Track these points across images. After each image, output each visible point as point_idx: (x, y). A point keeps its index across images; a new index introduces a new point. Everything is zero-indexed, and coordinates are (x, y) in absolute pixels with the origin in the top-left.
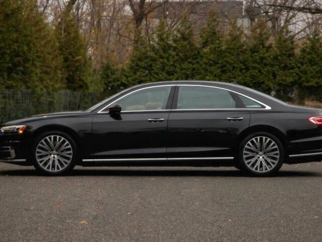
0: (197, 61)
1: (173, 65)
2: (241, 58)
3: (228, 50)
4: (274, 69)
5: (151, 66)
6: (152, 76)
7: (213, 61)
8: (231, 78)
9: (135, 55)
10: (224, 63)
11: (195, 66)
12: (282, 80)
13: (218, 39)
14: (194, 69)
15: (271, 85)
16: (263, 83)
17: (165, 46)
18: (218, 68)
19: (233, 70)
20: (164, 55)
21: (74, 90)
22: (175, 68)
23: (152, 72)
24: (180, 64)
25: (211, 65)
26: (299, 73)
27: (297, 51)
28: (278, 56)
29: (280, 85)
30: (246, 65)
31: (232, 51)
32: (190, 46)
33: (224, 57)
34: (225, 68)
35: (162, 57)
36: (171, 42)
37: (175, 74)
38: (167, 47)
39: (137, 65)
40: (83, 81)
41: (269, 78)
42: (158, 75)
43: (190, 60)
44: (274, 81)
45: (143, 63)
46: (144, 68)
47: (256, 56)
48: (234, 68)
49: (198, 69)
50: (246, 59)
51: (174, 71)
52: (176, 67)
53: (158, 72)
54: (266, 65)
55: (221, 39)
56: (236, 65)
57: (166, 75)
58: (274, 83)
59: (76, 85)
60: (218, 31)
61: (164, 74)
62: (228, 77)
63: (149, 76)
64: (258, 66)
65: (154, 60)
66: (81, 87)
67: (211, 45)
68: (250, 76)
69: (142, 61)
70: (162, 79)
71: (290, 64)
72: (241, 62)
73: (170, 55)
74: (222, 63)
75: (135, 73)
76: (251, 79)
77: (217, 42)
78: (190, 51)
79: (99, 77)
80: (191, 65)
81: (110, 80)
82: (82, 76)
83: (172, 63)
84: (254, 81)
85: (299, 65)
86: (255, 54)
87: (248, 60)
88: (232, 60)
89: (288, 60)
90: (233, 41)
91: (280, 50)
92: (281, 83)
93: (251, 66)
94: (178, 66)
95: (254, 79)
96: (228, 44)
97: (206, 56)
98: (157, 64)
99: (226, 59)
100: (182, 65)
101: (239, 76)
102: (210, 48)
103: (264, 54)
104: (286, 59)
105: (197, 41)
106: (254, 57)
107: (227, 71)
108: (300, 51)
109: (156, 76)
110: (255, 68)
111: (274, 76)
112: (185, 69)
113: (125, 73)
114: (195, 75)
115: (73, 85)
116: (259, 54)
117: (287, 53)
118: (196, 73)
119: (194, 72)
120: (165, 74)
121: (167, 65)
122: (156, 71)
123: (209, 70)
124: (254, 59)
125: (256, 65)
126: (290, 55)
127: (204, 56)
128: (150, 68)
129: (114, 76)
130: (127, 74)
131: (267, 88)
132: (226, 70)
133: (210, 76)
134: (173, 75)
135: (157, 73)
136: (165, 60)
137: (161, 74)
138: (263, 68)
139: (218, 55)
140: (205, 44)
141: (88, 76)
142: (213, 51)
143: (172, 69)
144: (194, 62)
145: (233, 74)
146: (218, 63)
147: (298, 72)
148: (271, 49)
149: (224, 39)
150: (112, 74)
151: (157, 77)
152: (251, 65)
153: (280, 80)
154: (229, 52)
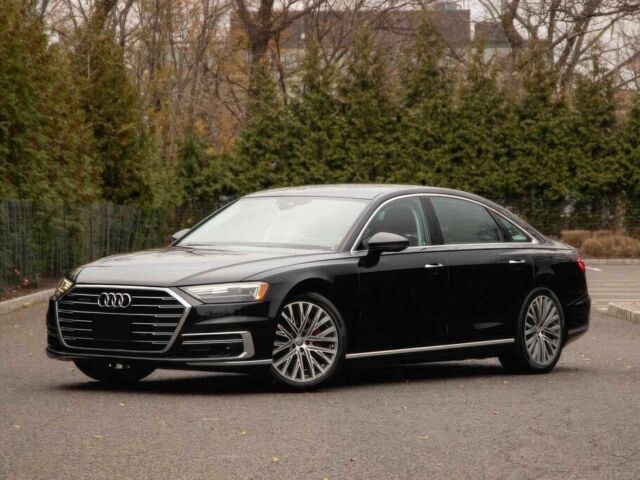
0: (395, 135)
1: (342, 146)
2: (496, 130)
3: (466, 113)
4: (570, 154)
5: (290, 147)
6: (293, 170)
7: (432, 136)
8: (473, 175)
9: (250, 122)
10: (458, 141)
11: (392, 148)
12: (588, 179)
13: (443, 87)
14: (388, 155)
15: (565, 191)
16: (547, 186)
17: (321, 102)
18: (445, 152)
19: (478, 156)
20: (320, 124)
21: (120, 201)
22: (346, 153)
23: (293, 161)
24: (357, 144)
25: (426, 147)
26: (628, 164)
27: (622, 115)
28: (579, 125)
29: (583, 190)
30: (508, 146)
31: (475, 114)
32: (379, 102)
33: (457, 129)
34: (459, 154)
35: (315, 128)
36: (334, 94)
37: (346, 167)
38: (326, 105)
39: (259, 146)
40: (139, 180)
41: (560, 175)
42: (308, 169)
43: (379, 134)
44: (572, 183)
45: (271, 142)
46: (276, 152)
47: (529, 125)
48: (480, 151)
49: (399, 155)
50: (507, 132)
51: (344, 159)
52: (347, 150)
53: (307, 160)
54: (552, 145)
55: (448, 86)
56: (484, 147)
57: (327, 168)
58: (571, 188)
59: (126, 192)
60: (442, 69)
61: (322, 165)
62: (468, 173)
63: (287, 170)
64: (536, 149)
65: (297, 134)
66: (135, 195)
67: (426, 100)
68: (516, 172)
69: (269, 137)
70: (316, 177)
71: (607, 143)
72: (496, 140)
73: (334, 124)
74: (454, 142)
75: (254, 164)
76: (520, 178)
77: (441, 93)
78: (379, 115)
79: (172, 172)
80: (381, 145)
81: (197, 179)
82: (138, 169)
83: (338, 141)
84: (527, 182)
85: (626, 146)
86: (528, 121)
87: (513, 136)
88: (475, 134)
89: (603, 134)
90: (477, 91)
91: (583, 112)
92: (587, 187)
93: (519, 150)
94: (353, 147)
95: (526, 178)
96: (466, 99)
97: (414, 125)
98: (303, 144)
99: (461, 131)
100: (363, 146)
101: (492, 170)
102: (426, 108)
103: (548, 120)
104: (598, 133)
105: (395, 90)
106: (526, 128)
107: (465, 161)
108: (628, 115)
109: (302, 170)
110: (528, 153)
111: (573, 170)
112: (368, 154)
113: (231, 164)
114: (393, 167)
115: (116, 190)
116: (537, 120)
117: (600, 119)
118: (394, 164)
119: (390, 161)
120: (323, 167)
121: (328, 147)
122: (302, 159)
123: (425, 158)
124: (526, 132)
125: (529, 145)
126: (605, 124)
127: (411, 127)
128: (289, 153)
129: (206, 172)
130: (235, 167)
131: (557, 197)
132: (462, 157)
133: (426, 172)
134: (340, 168)
135: (304, 164)
136: (324, 135)
137: (314, 165)
138: (547, 153)
139: (443, 125)
140: (413, 98)
141: (150, 170)
142: (432, 113)
143: (339, 154)
144: (389, 138)
145: (478, 166)
146: (444, 142)
147: (623, 161)
148: (563, 109)
149: (457, 87)
150: (201, 165)
151: (306, 173)
152: (518, 147)
153: (583, 179)
154: (470, 117)
